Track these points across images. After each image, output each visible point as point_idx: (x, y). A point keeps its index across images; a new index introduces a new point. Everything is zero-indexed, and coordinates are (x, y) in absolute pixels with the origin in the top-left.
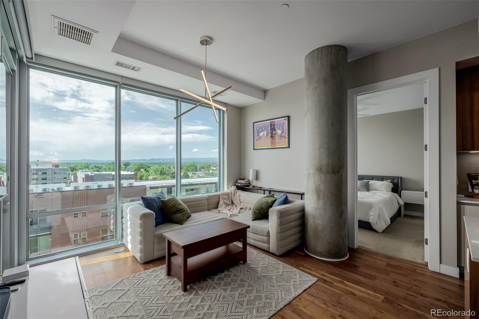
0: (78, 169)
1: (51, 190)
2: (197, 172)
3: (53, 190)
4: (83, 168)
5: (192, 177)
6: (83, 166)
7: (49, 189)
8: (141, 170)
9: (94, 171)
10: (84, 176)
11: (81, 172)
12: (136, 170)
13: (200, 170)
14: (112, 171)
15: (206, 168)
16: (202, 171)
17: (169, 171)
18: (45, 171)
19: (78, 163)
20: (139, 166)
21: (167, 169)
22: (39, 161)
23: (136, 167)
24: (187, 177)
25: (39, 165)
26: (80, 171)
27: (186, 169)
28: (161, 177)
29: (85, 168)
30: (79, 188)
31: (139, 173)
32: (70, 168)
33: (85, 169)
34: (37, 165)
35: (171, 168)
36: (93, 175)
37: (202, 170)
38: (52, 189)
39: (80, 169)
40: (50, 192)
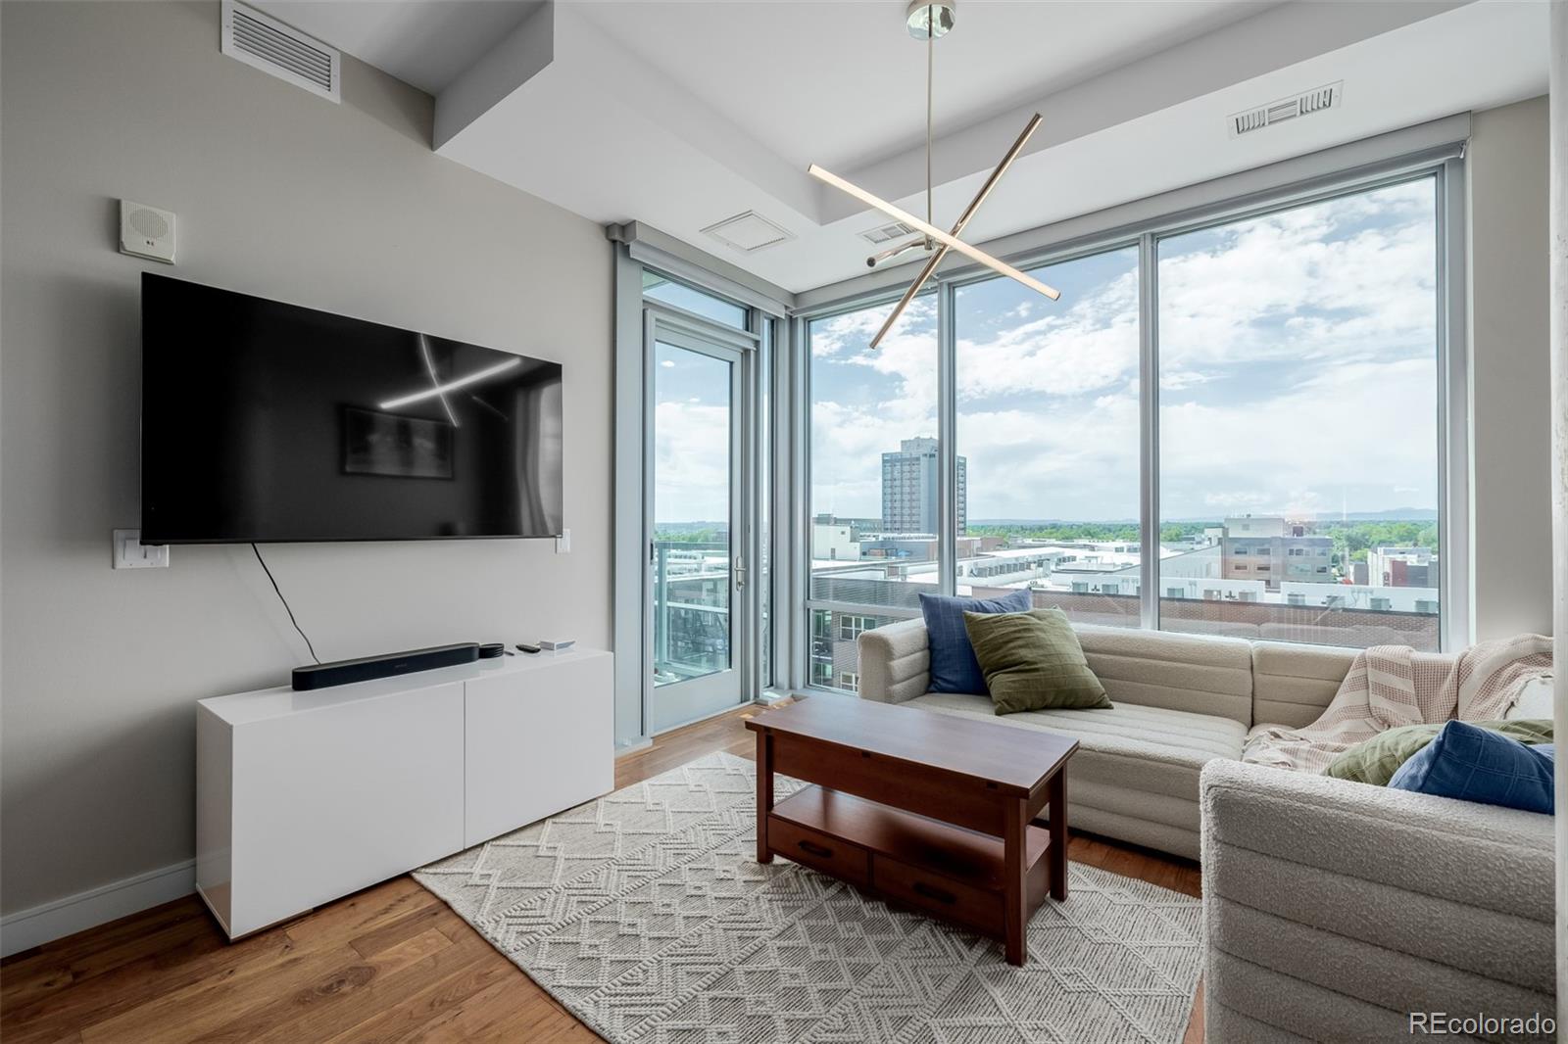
0: (1373, 543)
1: (1226, 597)
3: (1230, 596)
4: (1394, 539)
6: (1395, 532)
7: (1220, 592)
10: (1388, 568)
11: (1386, 552)
18: (1266, 547)
19: (1382, 524)
22: (1252, 517)
25: (1251, 527)
26: (1381, 550)
29: (1402, 539)
30: (1303, 600)
32: (1349, 539)
33: (1401, 544)
34: (1246, 527)
36: (1426, 567)
38: (1228, 595)
39: (1381, 543)
40: (1219, 602)
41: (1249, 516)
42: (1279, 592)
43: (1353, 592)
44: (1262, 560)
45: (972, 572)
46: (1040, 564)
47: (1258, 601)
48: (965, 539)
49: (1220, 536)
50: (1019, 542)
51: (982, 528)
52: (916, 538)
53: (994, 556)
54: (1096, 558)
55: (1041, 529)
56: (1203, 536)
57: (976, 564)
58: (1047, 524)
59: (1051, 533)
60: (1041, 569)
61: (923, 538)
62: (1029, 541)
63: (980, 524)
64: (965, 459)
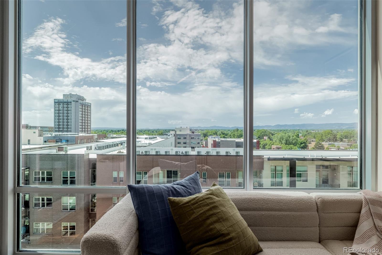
0: (208, 135)
1: (181, 153)
2: (336, 143)
3: (182, 153)
4: (213, 134)
5: (328, 149)
6: (213, 132)
7: (179, 152)
8: (265, 137)
9: (221, 138)
10: (212, 142)
11: (211, 138)
12: (259, 137)
13: (342, 140)
14: (236, 138)
15: (351, 138)
16: (345, 142)
17: (297, 140)
18: (185, 137)
19: (210, 130)
20: (262, 134)
21: (294, 138)
23: (259, 134)
24: (321, 149)
25: (182, 131)
26: (210, 137)
27: (320, 138)
28: (287, 147)
29: (214, 134)
30: (201, 153)
31: (262, 141)
32: (203, 134)
33: (214, 135)
34: (180, 131)
35: (299, 137)
36: (220, 142)
37: (344, 140)
39: (210, 135)
40: (179, 155)
41: (181, 127)
42: (195, 151)
43: (212, 150)
44: (185, 141)
45: (96, 148)
46: (122, 145)
47: (190, 154)
48: (91, 135)
49: (174, 134)
50: (111, 136)
51: (96, 131)
52: (70, 135)
53: (103, 142)
54: (140, 141)
55: (119, 131)
56: (170, 134)
57: (97, 145)
58: (121, 129)
59: (122, 133)
60: (122, 146)
61: (73, 135)
62: (115, 136)
63: (96, 129)
64: (91, 104)
